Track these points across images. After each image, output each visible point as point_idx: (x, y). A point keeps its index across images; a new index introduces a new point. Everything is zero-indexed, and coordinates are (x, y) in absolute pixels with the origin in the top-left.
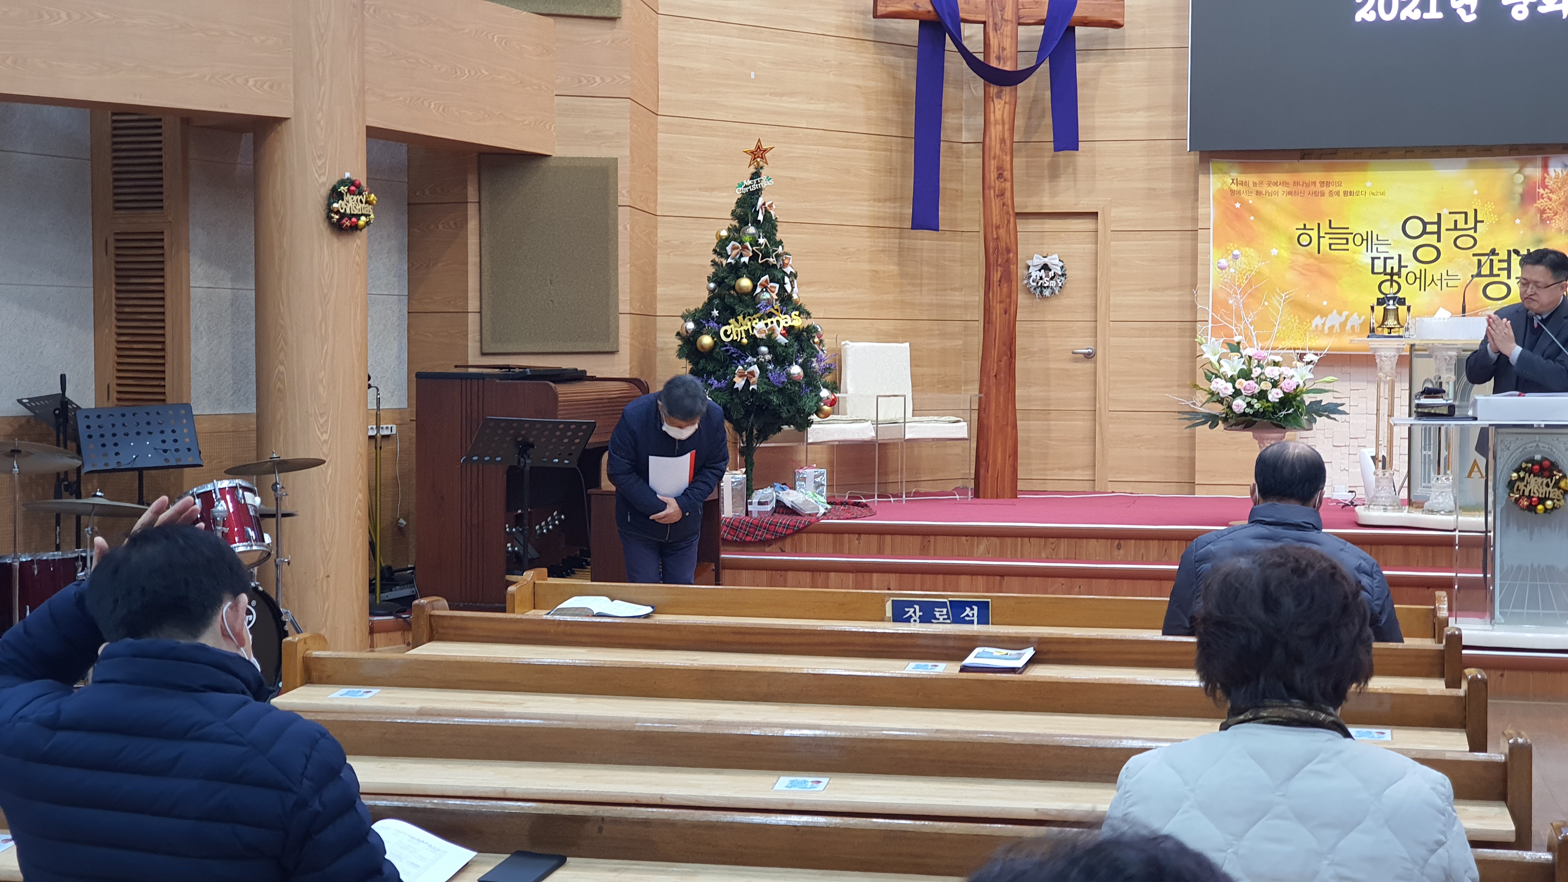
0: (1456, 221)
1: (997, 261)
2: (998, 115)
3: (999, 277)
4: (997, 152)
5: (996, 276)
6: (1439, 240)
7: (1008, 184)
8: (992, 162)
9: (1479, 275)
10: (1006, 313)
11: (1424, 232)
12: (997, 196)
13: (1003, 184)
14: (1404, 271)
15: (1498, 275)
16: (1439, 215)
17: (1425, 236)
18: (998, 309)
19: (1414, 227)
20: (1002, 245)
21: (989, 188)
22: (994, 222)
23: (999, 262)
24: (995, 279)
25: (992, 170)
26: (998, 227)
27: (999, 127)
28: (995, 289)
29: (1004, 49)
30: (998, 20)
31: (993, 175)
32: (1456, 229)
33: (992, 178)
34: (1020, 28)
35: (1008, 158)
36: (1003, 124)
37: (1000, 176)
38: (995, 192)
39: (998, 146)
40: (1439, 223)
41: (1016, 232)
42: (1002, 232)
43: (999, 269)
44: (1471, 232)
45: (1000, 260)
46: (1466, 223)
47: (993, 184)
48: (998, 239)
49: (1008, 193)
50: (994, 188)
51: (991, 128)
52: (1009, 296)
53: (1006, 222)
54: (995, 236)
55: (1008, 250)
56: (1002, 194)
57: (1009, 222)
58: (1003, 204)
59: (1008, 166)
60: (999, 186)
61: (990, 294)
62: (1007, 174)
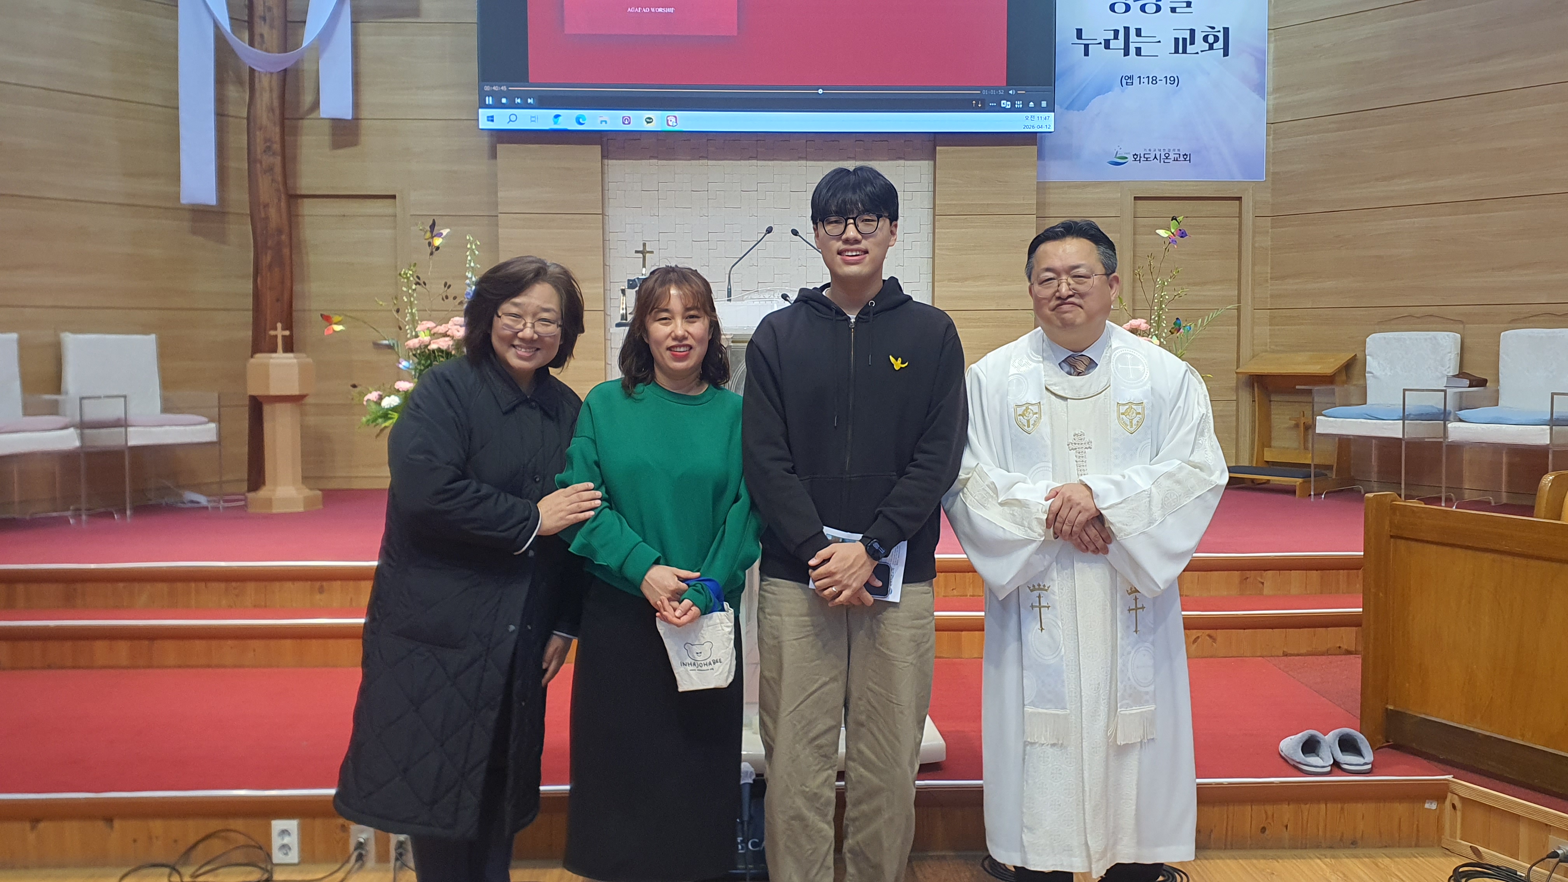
3: (269, 260)
4: (265, 122)
5: (267, 259)
7: (278, 160)
8: (258, 133)
10: (278, 300)
12: (265, 172)
13: (272, 158)
18: (269, 298)
20: (273, 225)
21: (256, 163)
22: (263, 200)
23: (270, 243)
24: (265, 263)
25: (258, 140)
26: (266, 206)
27: (266, 96)
28: (266, 272)
31: (259, 148)
33: (259, 151)
35: (278, 129)
36: (271, 91)
37: (269, 148)
38: (262, 166)
39: (265, 115)
41: (298, 215)
43: (269, 252)
47: (259, 157)
48: (267, 218)
49: (278, 169)
50: (261, 163)
51: (257, 94)
52: (282, 282)
53: (276, 201)
54: (263, 215)
55: (280, 231)
56: (271, 169)
57: (279, 200)
58: (273, 180)
59: (277, 138)
60: (267, 160)
61: (259, 279)
62: (277, 147)
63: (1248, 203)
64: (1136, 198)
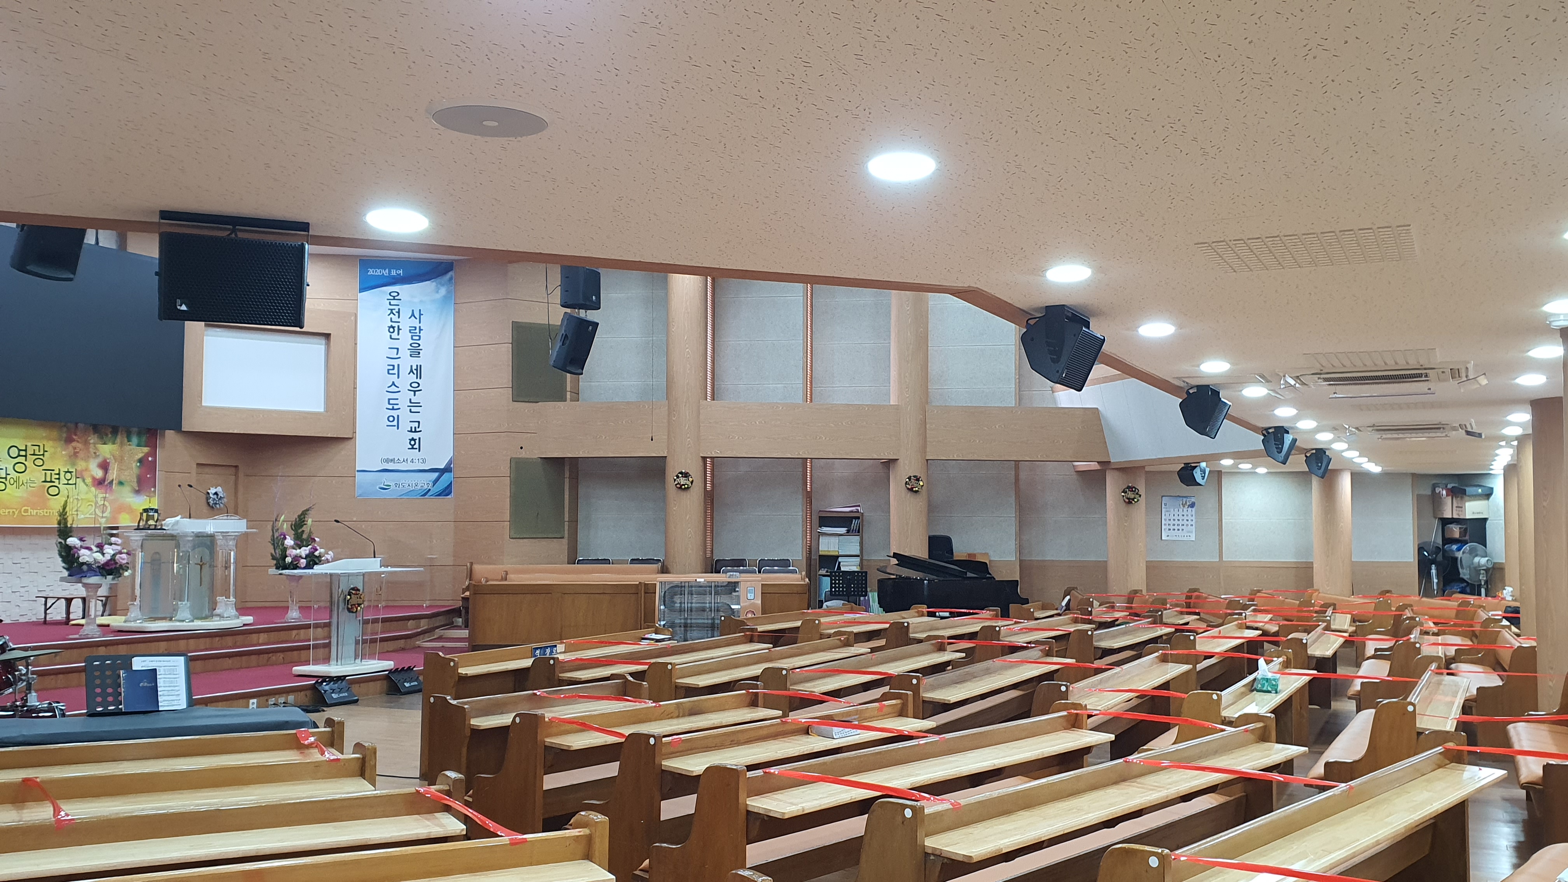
0: (34, 450)
6: (26, 460)
9: (45, 481)
11: (19, 455)
14: (8, 477)
15: (54, 482)
16: (26, 446)
17: (19, 458)
19: (14, 452)
32: (34, 455)
40: (26, 450)
44: (41, 457)
46: (39, 451)
64: (199, 465)
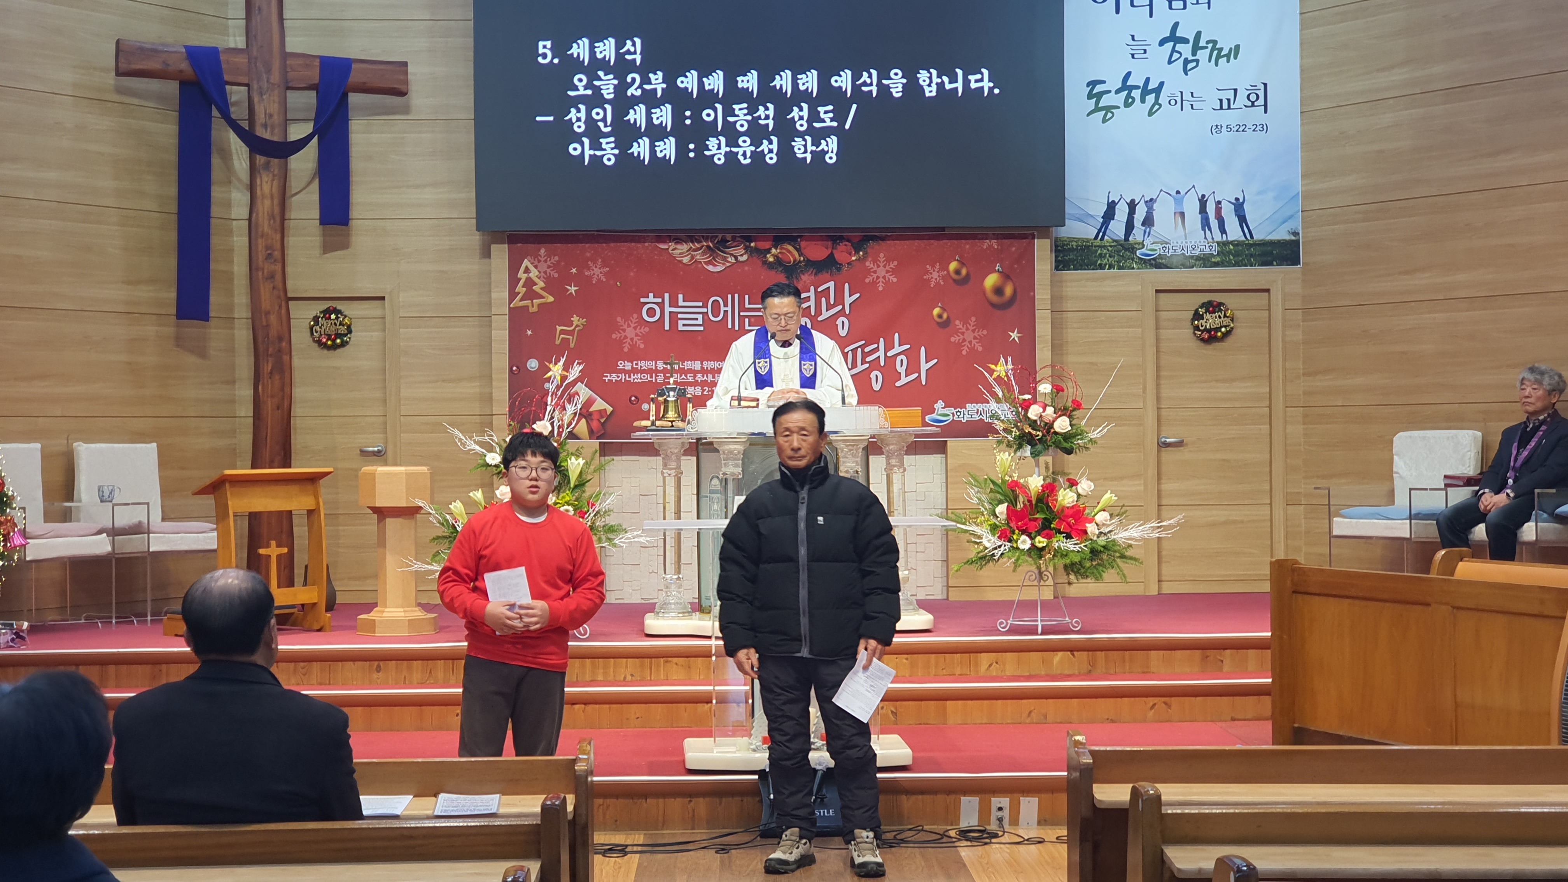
1: (268, 350)
2: (266, 188)
3: (270, 368)
4: (266, 229)
5: (268, 367)
7: (278, 267)
8: (260, 241)
10: (278, 408)
12: (267, 279)
13: (273, 266)
18: (269, 405)
20: (273, 332)
21: (257, 269)
22: (263, 307)
23: (270, 353)
24: (265, 371)
25: (260, 250)
26: (268, 313)
27: (267, 203)
28: (265, 380)
29: (271, 116)
30: (265, 85)
31: (260, 256)
33: (261, 258)
34: (289, 94)
35: (278, 236)
36: (272, 198)
37: (269, 256)
38: (263, 273)
39: (266, 222)
41: (289, 319)
42: (273, 318)
43: (270, 359)
45: (270, 350)
47: (261, 263)
48: (268, 326)
49: (278, 277)
50: (263, 269)
51: (259, 202)
52: (282, 390)
53: (277, 308)
54: (264, 323)
55: (280, 339)
56: (272, 277)
57: (280, 307)
58: (274, 288)
59: (278, 246)
60: (268, 267)
61: (260, 387)
62: (277, 254)
63: (1277, 295)
64: (1157, 291)
